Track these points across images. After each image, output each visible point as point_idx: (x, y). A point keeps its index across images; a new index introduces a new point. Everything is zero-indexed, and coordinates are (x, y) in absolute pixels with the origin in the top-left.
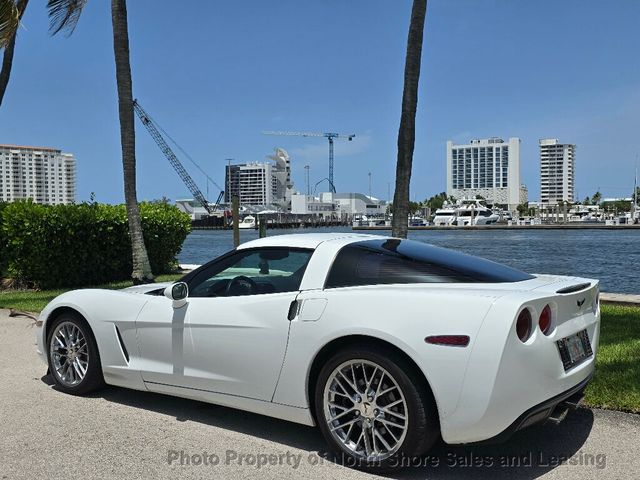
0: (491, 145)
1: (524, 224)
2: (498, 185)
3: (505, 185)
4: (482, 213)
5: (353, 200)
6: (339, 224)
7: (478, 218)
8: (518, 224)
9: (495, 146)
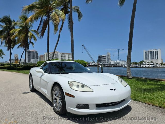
0: (154, 51)
1: (162, 67)
2: (156, 59)
3: (157, 59)
4: (152, 64)
5: (123, 62)
6: (120, 66)
7: (151, 65)
8: (161, 67)
9: (155, 51)
